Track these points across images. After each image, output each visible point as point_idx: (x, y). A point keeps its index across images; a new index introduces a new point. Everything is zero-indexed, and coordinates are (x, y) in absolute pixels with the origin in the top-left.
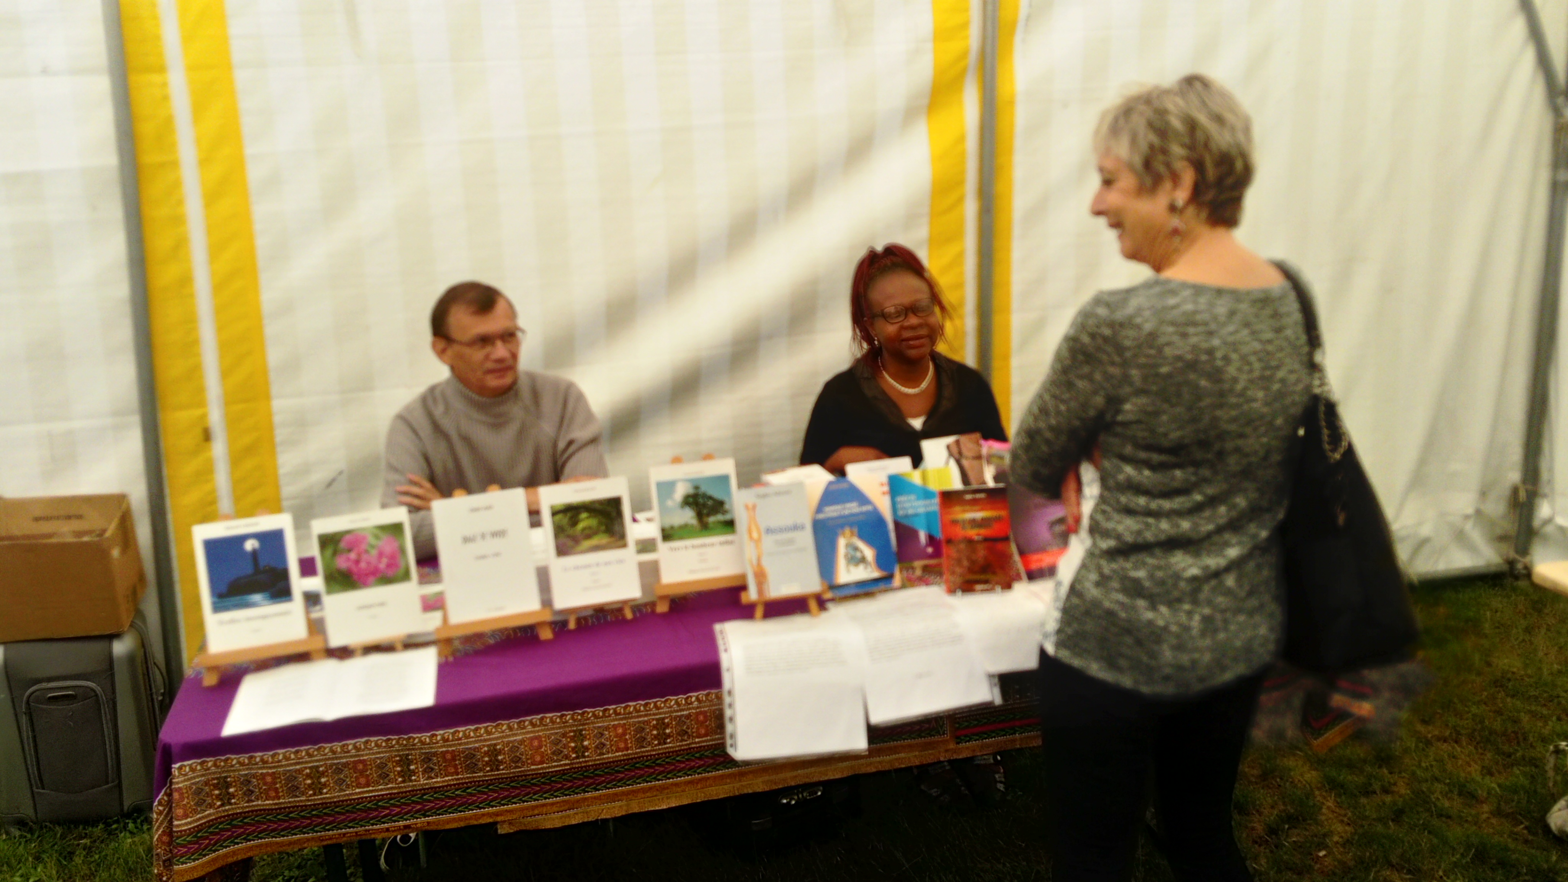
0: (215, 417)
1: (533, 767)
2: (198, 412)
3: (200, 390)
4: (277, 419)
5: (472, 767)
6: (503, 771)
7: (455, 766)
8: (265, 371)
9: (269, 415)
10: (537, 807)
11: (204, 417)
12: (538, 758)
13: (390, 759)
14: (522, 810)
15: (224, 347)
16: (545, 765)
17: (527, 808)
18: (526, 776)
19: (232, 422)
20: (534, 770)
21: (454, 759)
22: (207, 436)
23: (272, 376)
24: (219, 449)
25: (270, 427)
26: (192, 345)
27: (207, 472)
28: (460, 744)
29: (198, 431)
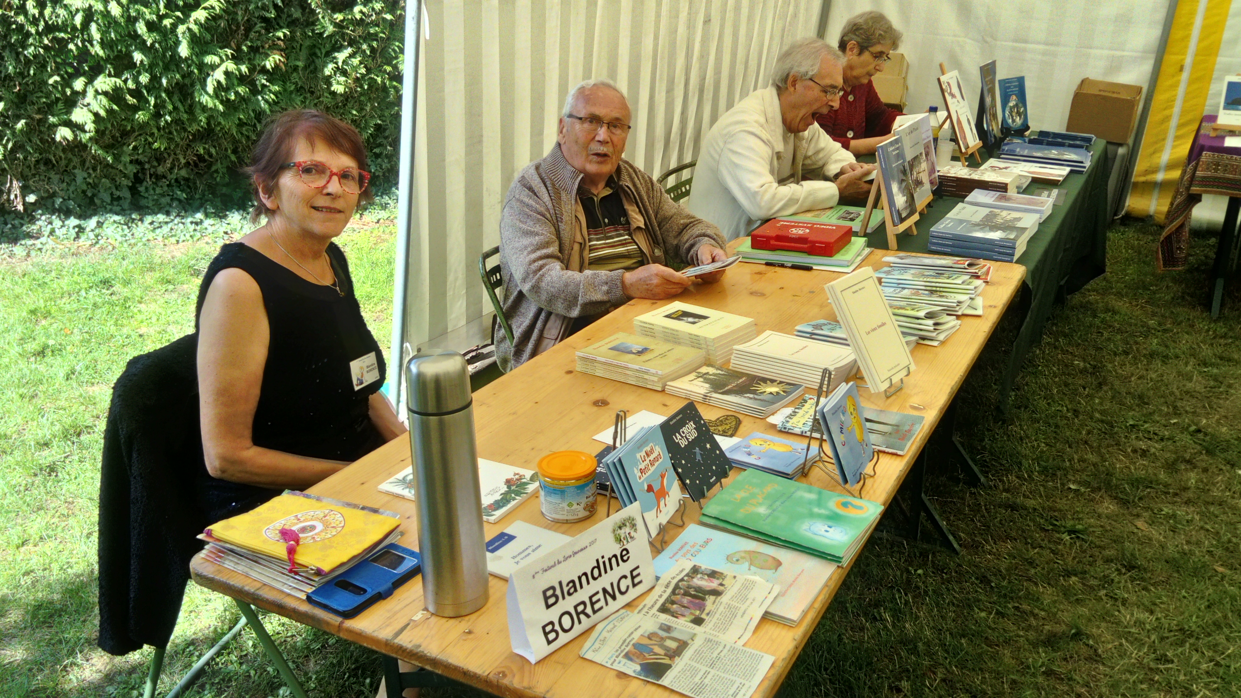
0: (1188, 61)
2: (1180, 57)
3: (1186, 47)
4: (1217, 67)
8: (1220, 41)
9: (1214, 63)
11: (1183, 60)
15: (1204, 28)
19: (1194, 64)
22: (1181, 69)
23: (1222, 45)
24: (1185, 76)
25: (1212, 70)
26: (1189, 25)
27: (1175, 86)
29: (1179, 66)
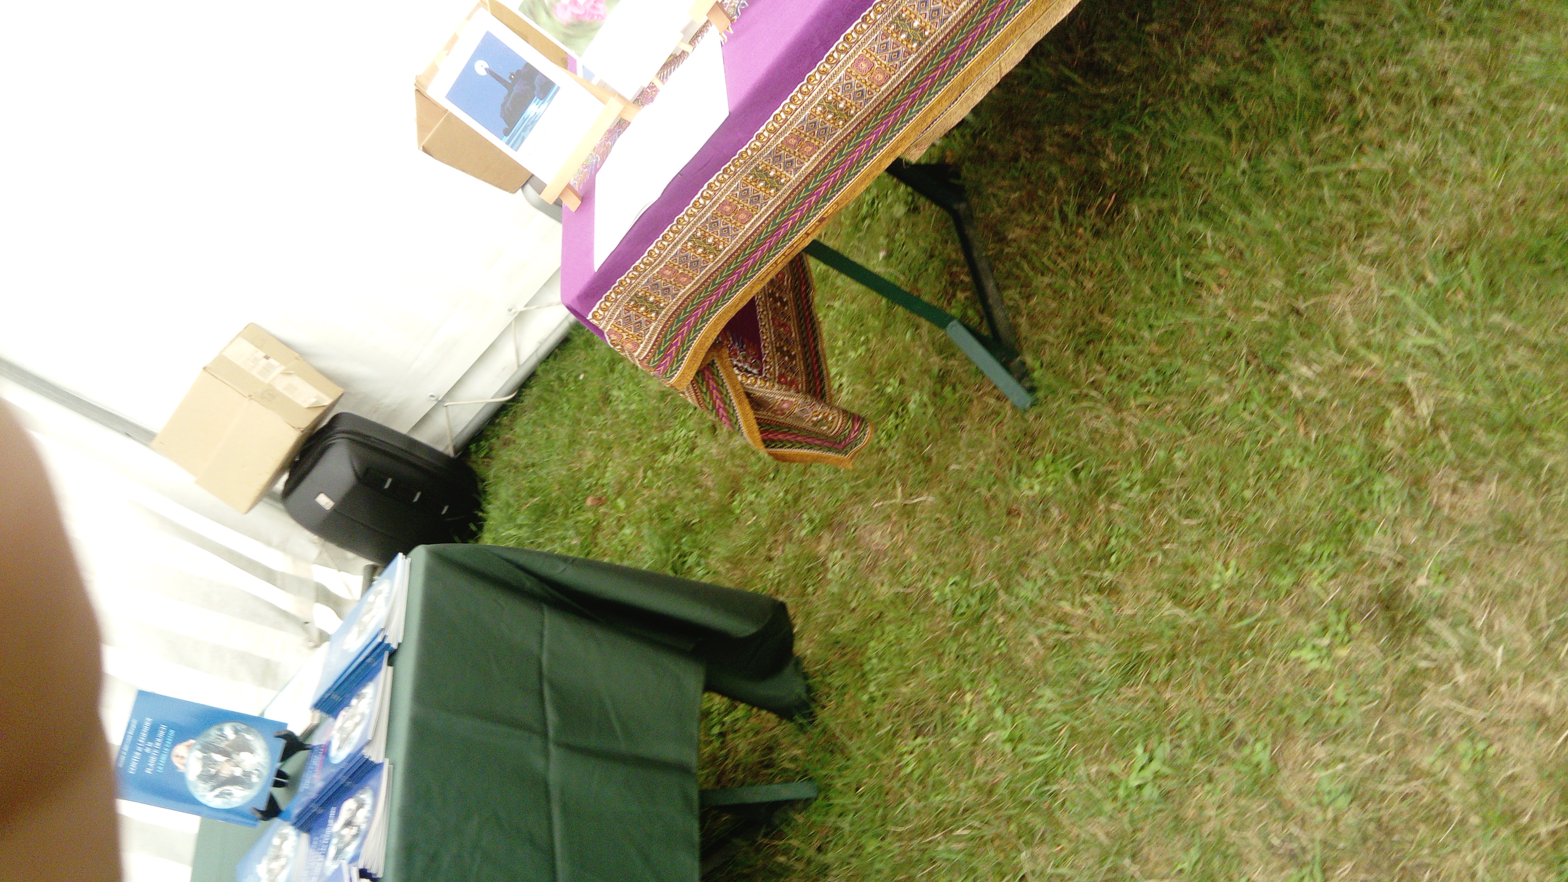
1: (883, 88)
5: (824, 133)
6: (858, 114)
7: (808, 143)
10: (925, 115)
12: (881, 77)
13: (745, 182)
14: (913, 129)
16: (893, 77)
17: (917, 124)
18: (885, 100)
20: (887, 89)
21: (800, 140)
28: (791, 123)
